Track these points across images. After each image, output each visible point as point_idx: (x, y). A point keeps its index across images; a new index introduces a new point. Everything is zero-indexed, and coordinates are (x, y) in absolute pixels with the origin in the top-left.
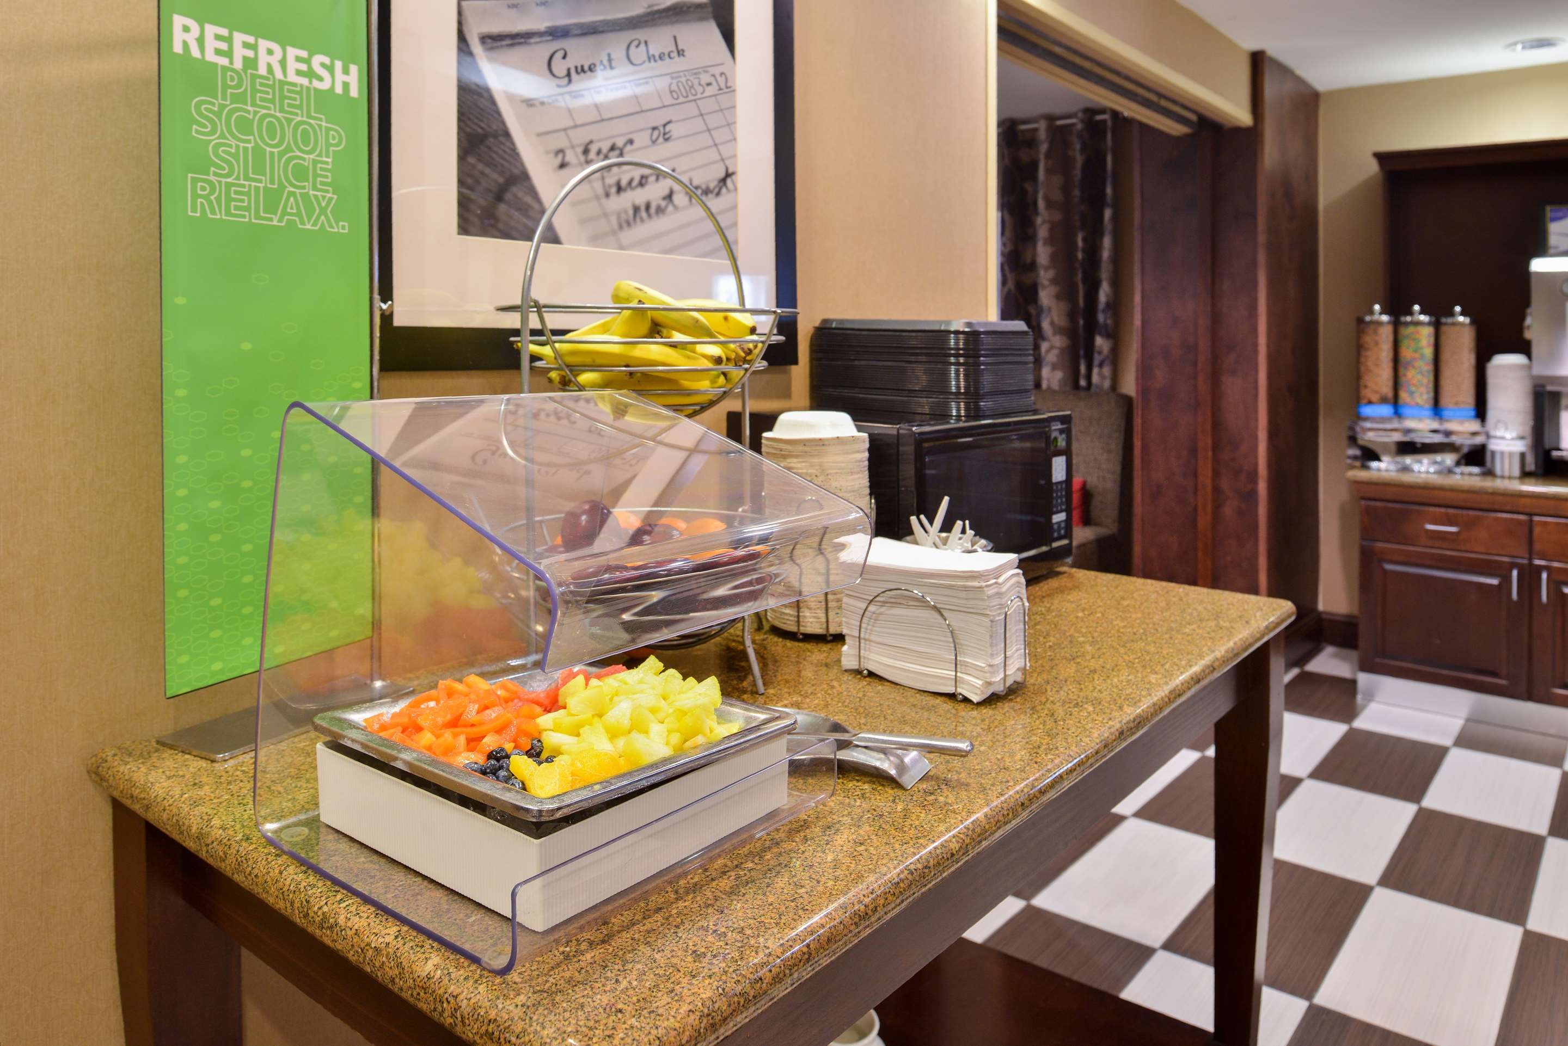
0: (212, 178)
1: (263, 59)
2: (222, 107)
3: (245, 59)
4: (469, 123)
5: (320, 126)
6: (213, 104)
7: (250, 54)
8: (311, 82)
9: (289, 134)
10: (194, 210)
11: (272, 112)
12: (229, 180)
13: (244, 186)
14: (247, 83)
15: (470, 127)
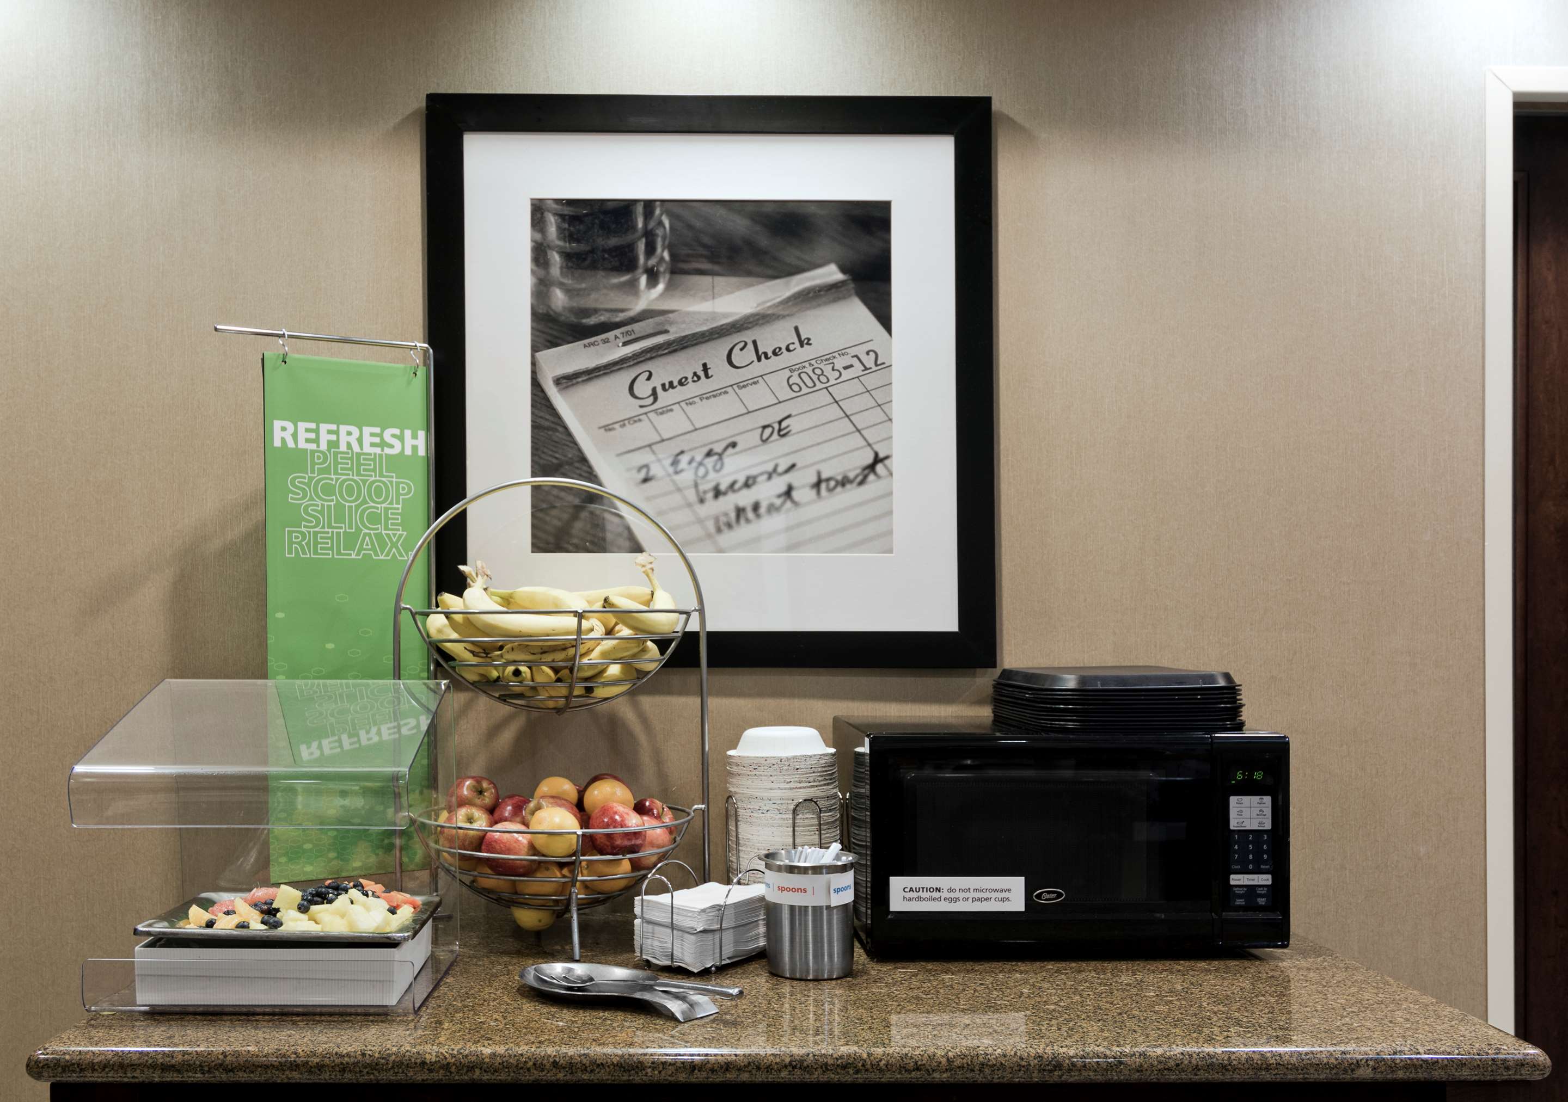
0: (303, 529)
1: (344, 439)
2: (311, 479)
3: (329, 442)
4: (543, 456)
5: (391, 482)
6: (305, 478)
7: (334, 437)
8: (383, 450)
9: (364, 491)
10: (290, 553)
11: (351, 477)
12: (316, 529)
13: (328, 533)
14: (331, 459)
15: (544, 459)
